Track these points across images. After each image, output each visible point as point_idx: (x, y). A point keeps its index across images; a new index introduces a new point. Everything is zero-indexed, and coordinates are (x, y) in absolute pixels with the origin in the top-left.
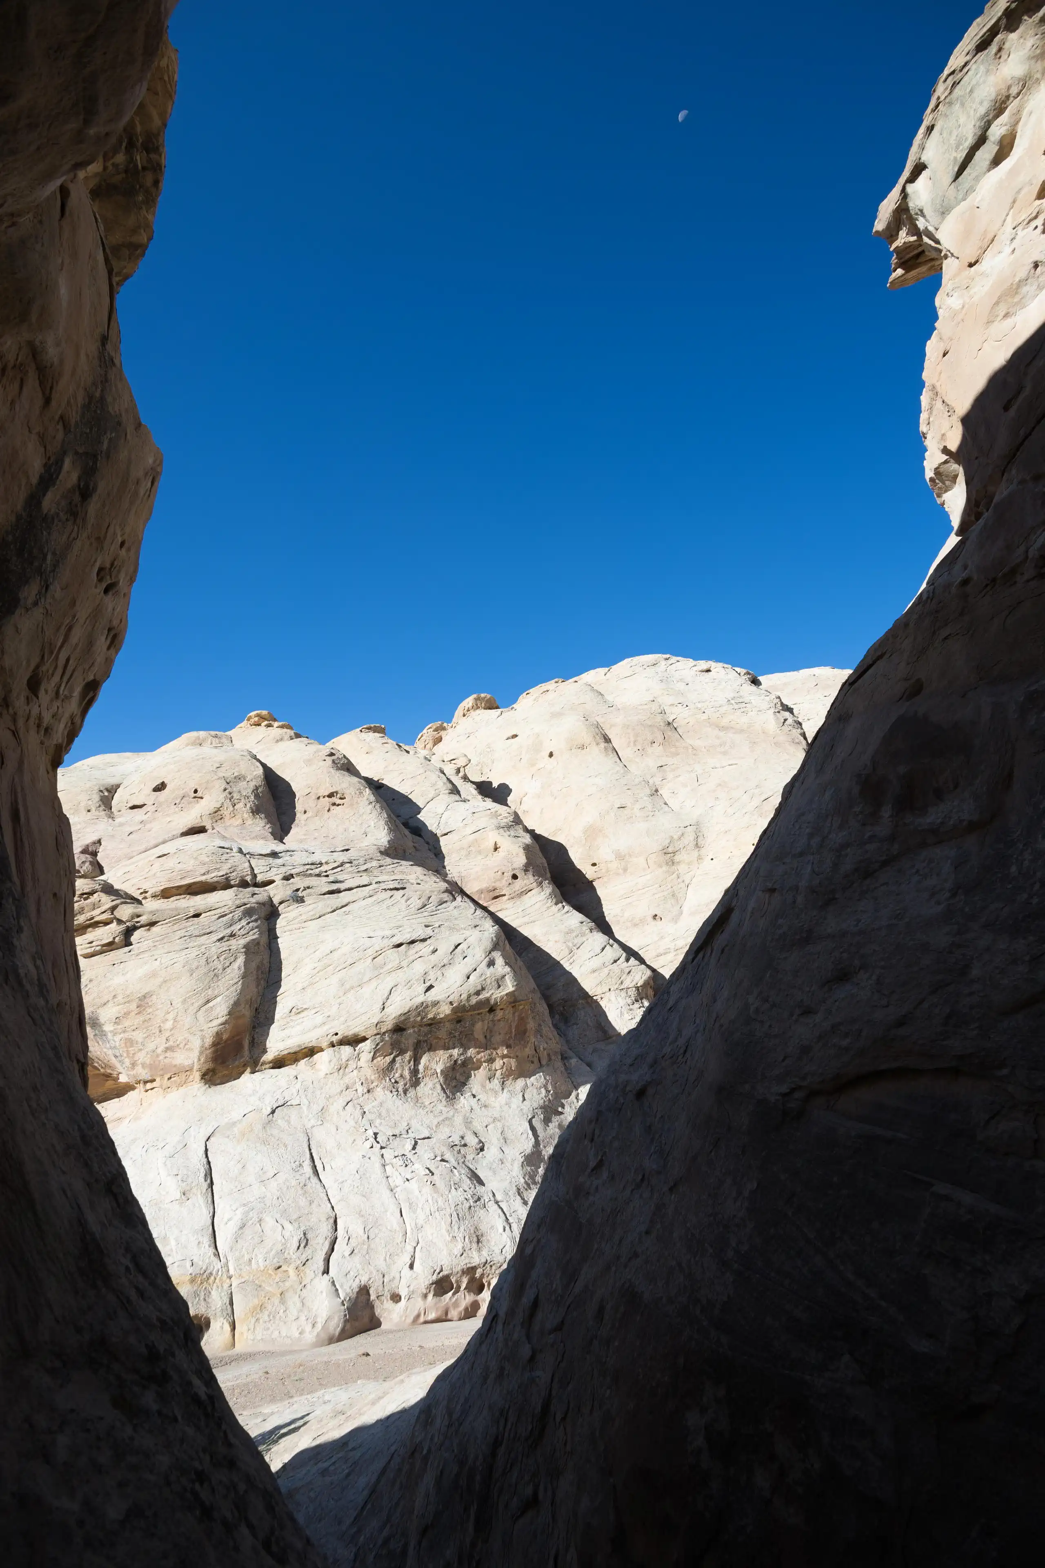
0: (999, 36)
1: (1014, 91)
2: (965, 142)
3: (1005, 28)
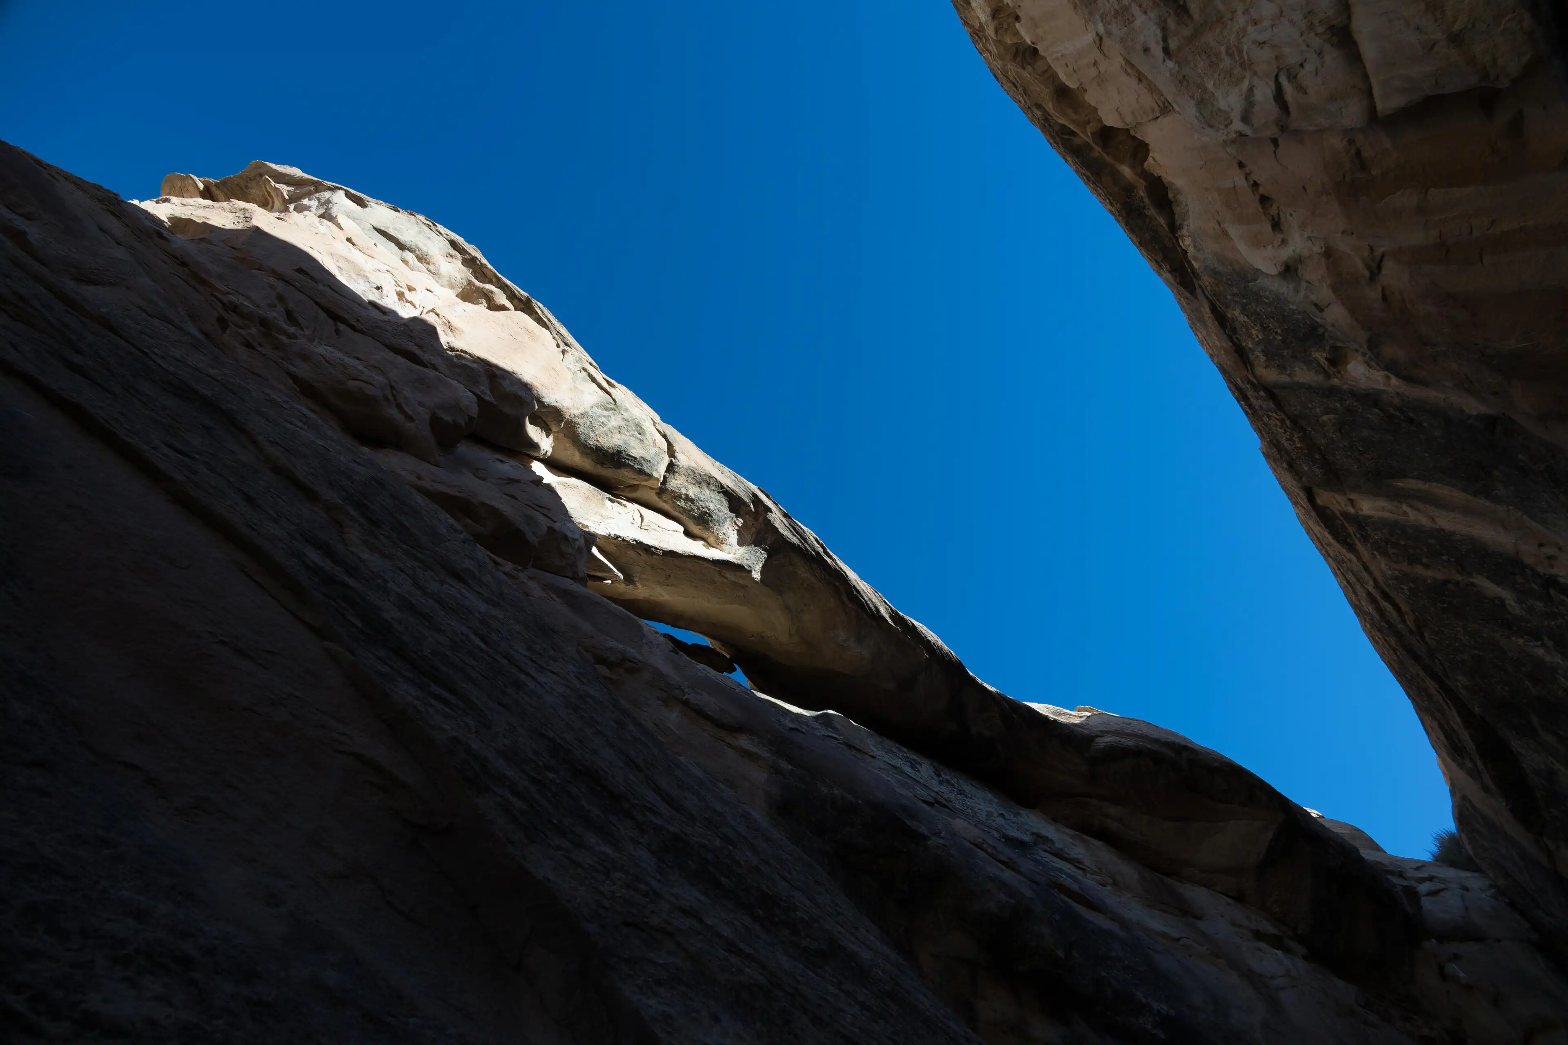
0: (460, 255)
1: (432, 267)
2: (400, 235)
3: (466, 259)
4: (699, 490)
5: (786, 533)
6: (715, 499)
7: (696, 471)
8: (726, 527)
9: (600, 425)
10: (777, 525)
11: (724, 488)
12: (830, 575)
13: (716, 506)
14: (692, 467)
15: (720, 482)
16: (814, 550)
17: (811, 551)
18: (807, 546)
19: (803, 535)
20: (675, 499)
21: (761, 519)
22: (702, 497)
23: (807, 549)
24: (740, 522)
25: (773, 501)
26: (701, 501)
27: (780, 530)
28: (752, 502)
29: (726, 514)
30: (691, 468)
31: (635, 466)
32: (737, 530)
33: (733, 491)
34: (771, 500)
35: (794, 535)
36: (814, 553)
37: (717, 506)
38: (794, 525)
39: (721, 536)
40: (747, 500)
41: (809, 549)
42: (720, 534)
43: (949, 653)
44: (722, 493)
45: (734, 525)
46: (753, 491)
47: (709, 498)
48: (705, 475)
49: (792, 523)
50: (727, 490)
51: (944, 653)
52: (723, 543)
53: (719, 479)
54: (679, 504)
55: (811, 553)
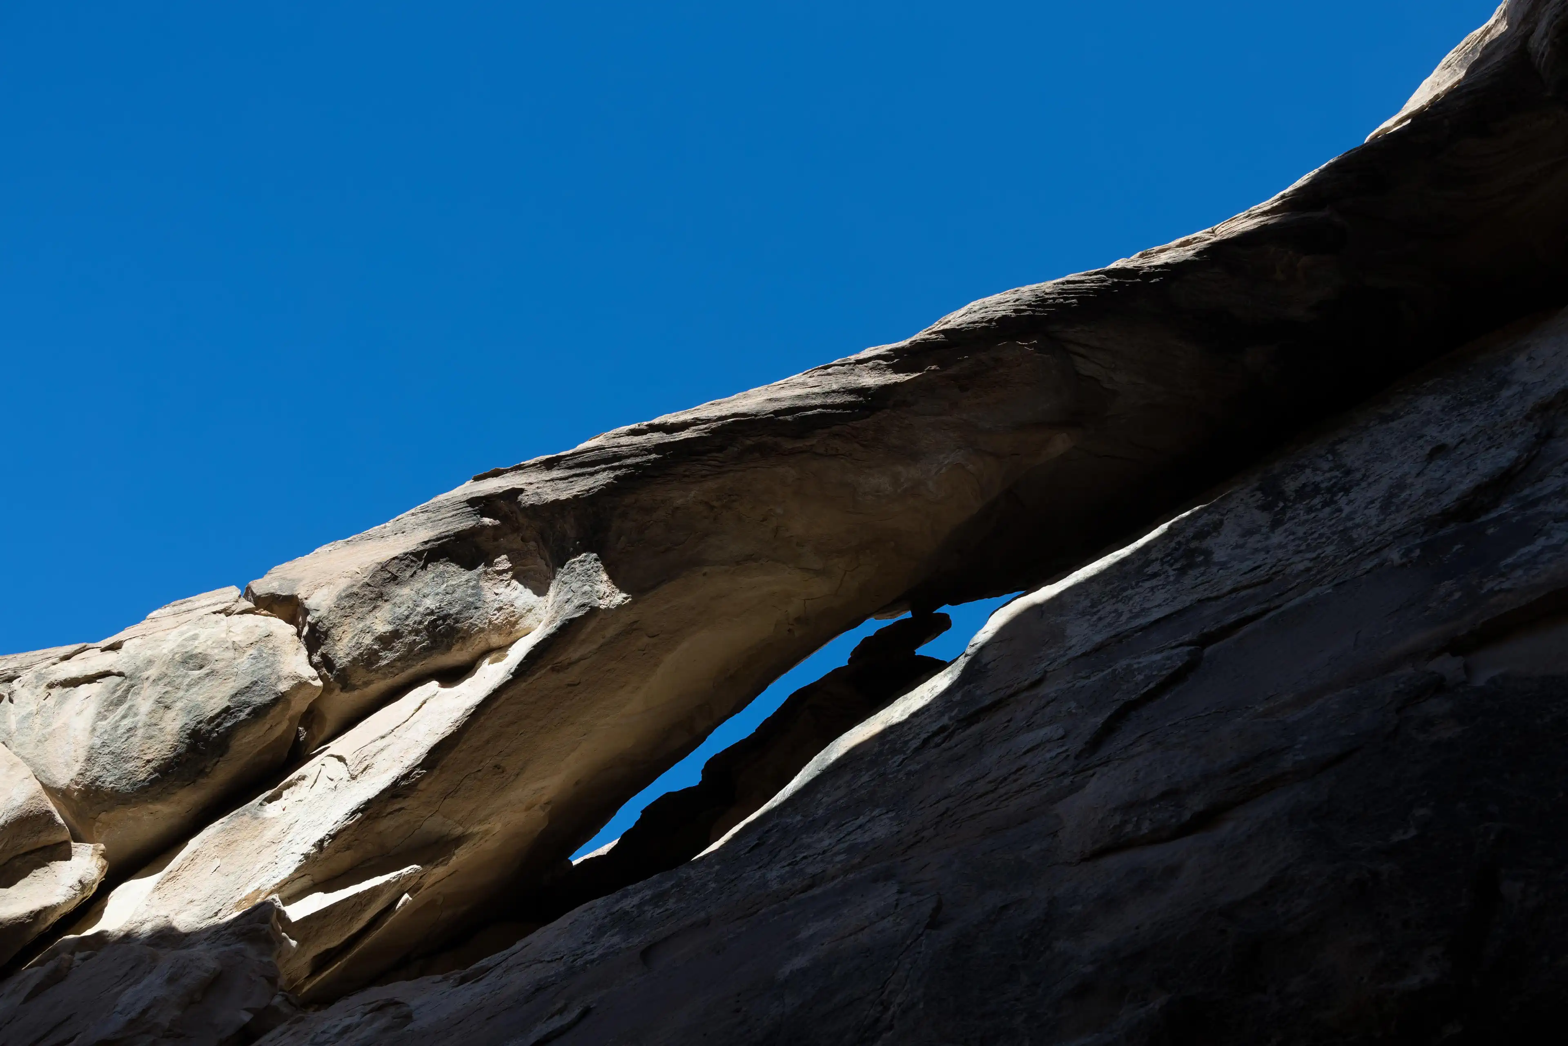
4: (387, 606)
5: (580, 486)
6: (427, 584)
7: (355, 590)
8: (489, 596)
9: (128, 738)
10: (551, 497)
11: (423, 552)
12: (721, 449)
13: (437, 594)
14: (344, 591)
15: (406, 554)
16: (649, 451)
17: (644, 459)
18: (629, 461)
19: (605, 456)
20: (372, 664)
21: (522, 520)
22: (403, 611)
23: (636, 466)
24: (503, 562)
25: (512, 470)
26: (407, 617)
27: (563, 496)
28: (482, 516)
29: (468, 581)
30: (343, 595)
31: (241, 719)
32: (513, 578)
33: (438, 539)
34: (507, 471)
35: (592, 474)
36: (653, 456)
37: (439, 590)
38: (576, 461)
39: (499, 618)
40: (468, 523)
41: (638, 460)
42: (495, 617)
43: (1065, 287)
44: (429, 562)
45: (501, 578)
46: (465, 498)
47: (415, 598)
48: (373, 576)
49: (570, 463)
50: (429, 551)
51: (1054, 299)
52: (516, 623)
53: (398, 551)
54: (386, 662)
55: (649, 461)
